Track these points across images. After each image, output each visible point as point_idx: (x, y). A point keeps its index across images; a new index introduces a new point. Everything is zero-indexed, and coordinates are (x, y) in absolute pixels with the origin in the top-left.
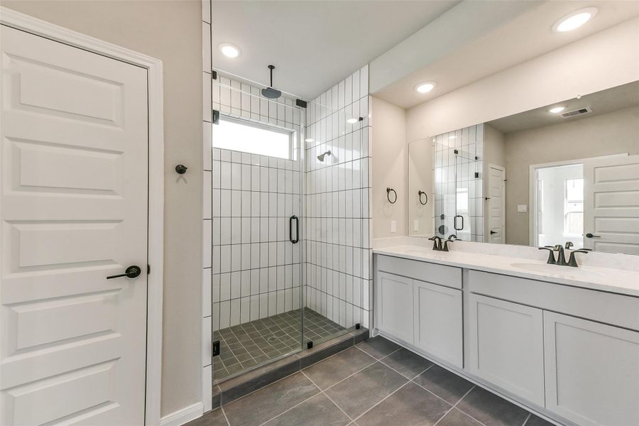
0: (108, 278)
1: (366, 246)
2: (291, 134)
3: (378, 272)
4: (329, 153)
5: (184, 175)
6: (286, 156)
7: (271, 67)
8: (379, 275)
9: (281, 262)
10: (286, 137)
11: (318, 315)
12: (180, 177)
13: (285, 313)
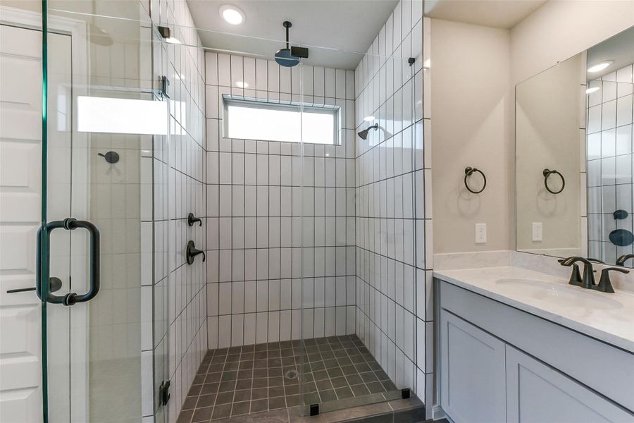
0: (8, 292)
1: (420, 264)
2: (336, 112)
3: (442, 311)
4: (376, 127)
5: (117, 165)
6: (330, 141)
7: (287, 25)
8: (445, 317)
9: (320, 272)
10: (331, 117)
11: (365, 351)
12: (111, 168)
13: (324, 338)
